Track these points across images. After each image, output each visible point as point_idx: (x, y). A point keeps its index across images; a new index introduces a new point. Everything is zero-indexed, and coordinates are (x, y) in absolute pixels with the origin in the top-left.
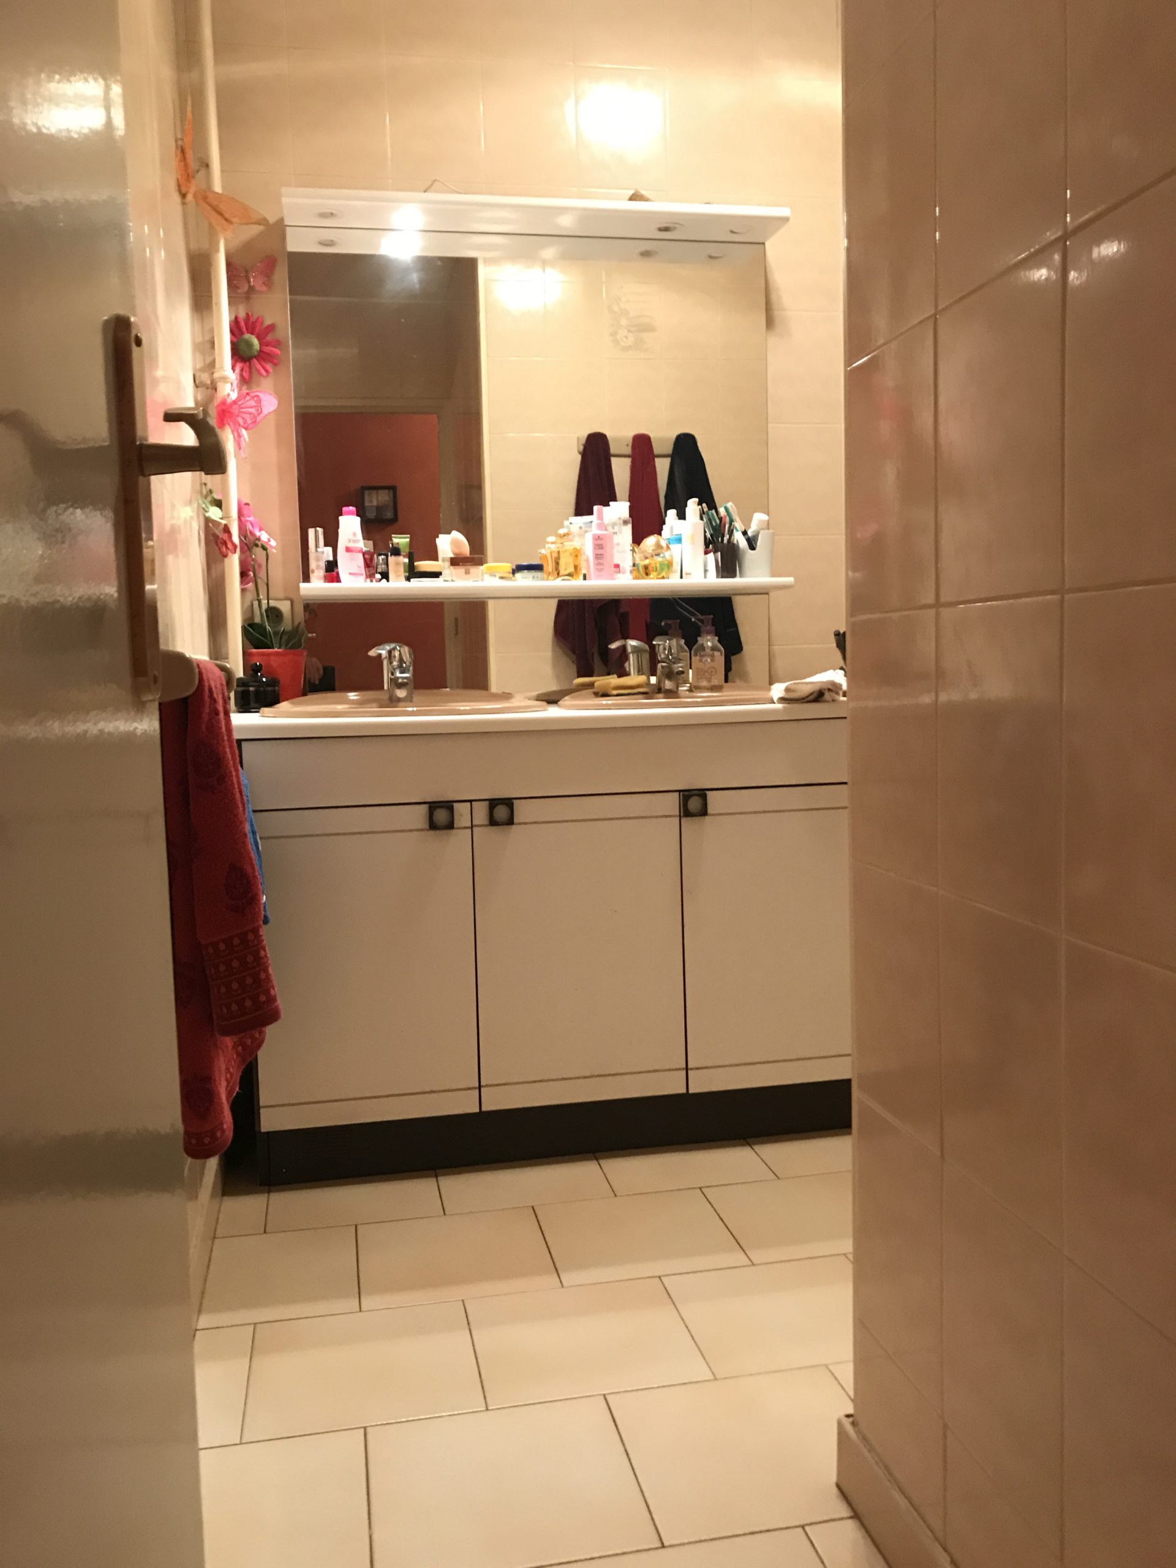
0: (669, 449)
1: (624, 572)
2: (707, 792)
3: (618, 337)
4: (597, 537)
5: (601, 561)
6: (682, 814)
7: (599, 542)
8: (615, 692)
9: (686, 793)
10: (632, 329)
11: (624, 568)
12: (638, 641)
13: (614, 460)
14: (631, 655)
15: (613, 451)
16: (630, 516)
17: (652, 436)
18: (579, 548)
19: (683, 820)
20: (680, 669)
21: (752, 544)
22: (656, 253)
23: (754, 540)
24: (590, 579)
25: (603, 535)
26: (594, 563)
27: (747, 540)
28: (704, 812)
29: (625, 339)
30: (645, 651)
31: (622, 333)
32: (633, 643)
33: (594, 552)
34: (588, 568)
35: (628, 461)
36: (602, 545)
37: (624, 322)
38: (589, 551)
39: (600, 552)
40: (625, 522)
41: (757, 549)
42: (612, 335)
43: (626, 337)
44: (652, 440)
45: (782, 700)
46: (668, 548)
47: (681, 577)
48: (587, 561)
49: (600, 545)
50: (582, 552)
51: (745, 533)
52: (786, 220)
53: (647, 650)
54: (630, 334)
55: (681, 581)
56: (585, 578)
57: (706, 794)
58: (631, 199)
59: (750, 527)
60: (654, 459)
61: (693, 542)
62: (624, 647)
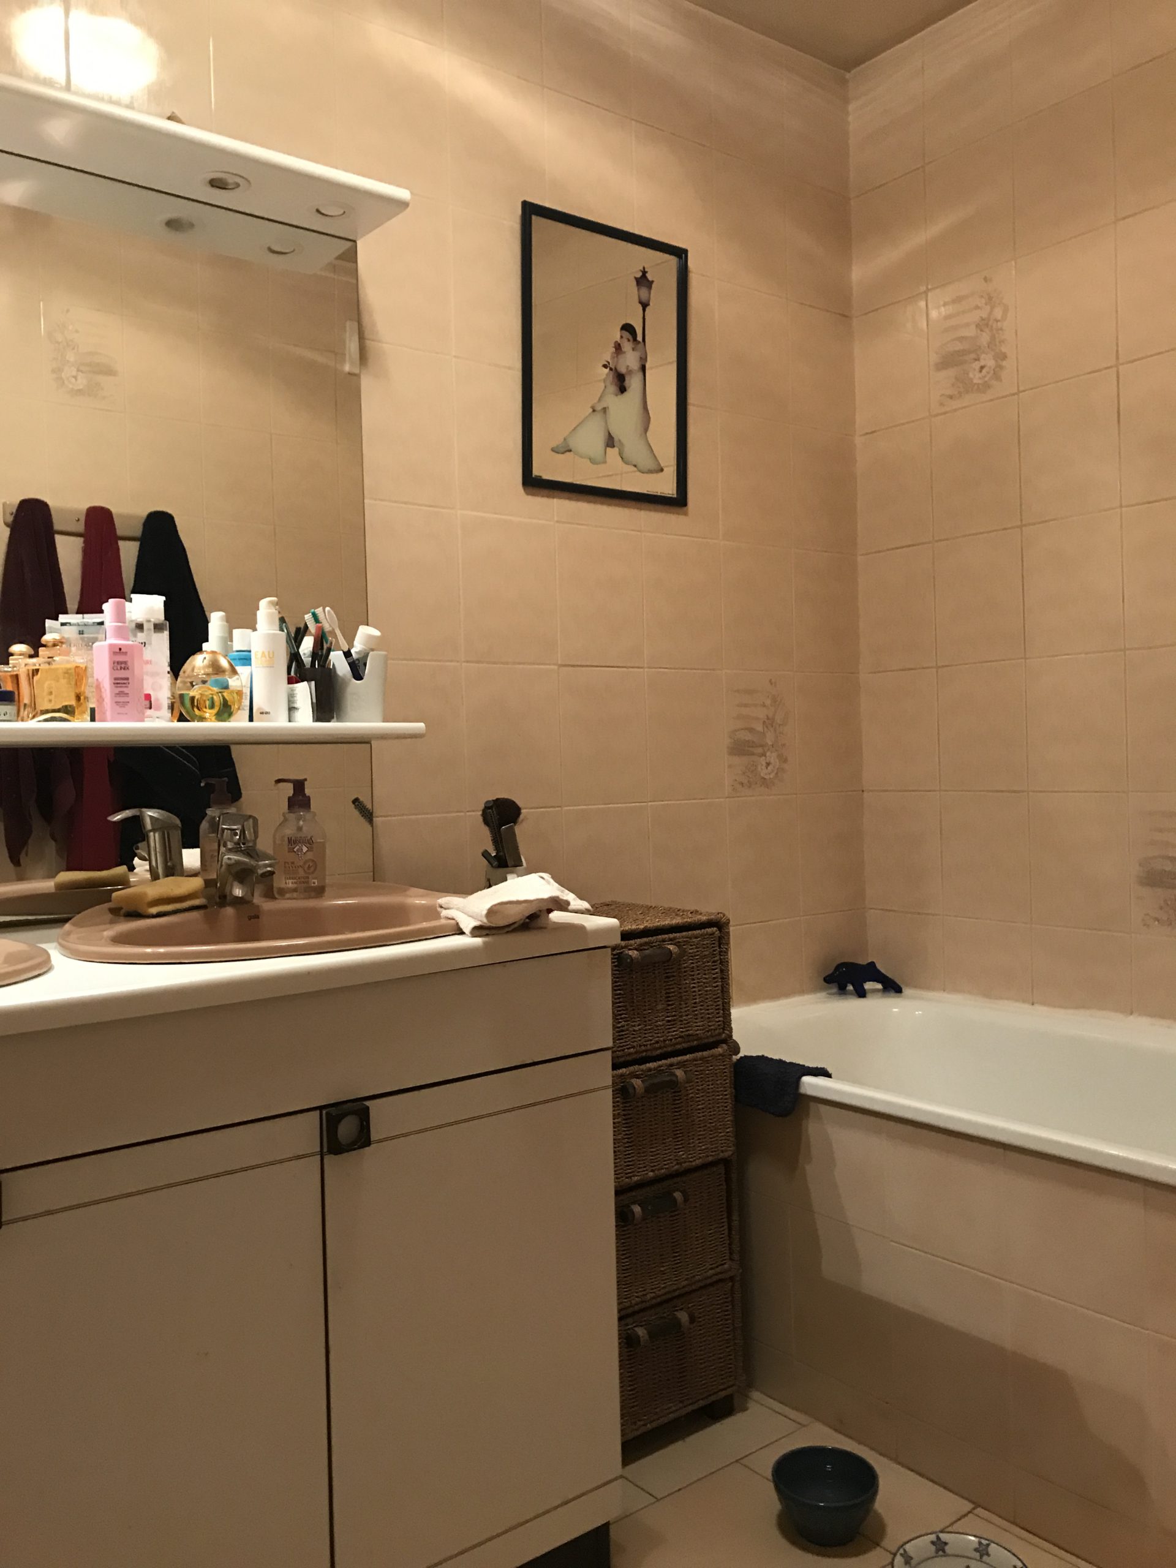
0: (138, 532)
1: (159, 708)
2: (367, 1103)
3: (63, 375)
4: (118, 650)
5: (126, 690)
6: (325, 1150)
7: (121, 658)
8: (154, 910)
9: (332, 1110)
10: (82, 368)
11: (157, 700)
12: (160, 811)
13: (58, 538)
14: (152, 834)
15: (57, 526)
16: (166, 618)
17: (114, 510)
18: (83, 666)
19: (328, 1159)
20: (269, 869)
21: (357, 669)
22: (191, 225)
23: (361, 664)
24: (103, 720)
25: (126, 646)
26: (111, 692)
27: (349, 664)
28: (363, 1139)
29: (73, 380)
30: (175, 827)
31: (69, 372)
32: (150, 813)
33: (111, 674)
34: (100, 700)
35: (79, 542)
36: (125, 663)
37: (71, 357)
38: (101, 671)
39: (123, 674)
40: (158, 628)
41: (365, 677)
42: (53, 371)
43: (75, 377)
44: (114, 517)
45: (478, 931)
46: (234, 672)
47: (251, 719)
48: (98, 687)
49: (121, 661)
50: (89, 673)
51: (348, 654)
52: (403, 205)
53: (177, 826)
54: (80, 373)
55: (251, 724)
56: (93, 719)
57: (368, 1108)
58: (169, 118)
59: (353, 646)
60: (117, 543)
61: (271, 665)
62: (137, 820)
